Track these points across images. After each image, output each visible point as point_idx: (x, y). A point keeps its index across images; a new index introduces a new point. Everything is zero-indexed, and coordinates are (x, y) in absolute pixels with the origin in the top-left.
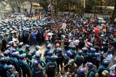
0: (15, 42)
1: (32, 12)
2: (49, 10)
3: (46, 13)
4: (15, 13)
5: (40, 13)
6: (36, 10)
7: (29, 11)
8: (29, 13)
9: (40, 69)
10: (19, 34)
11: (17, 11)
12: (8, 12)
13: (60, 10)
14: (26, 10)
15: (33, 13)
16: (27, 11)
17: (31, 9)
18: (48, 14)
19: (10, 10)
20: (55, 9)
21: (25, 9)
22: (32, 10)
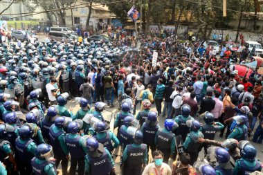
0: (53, 91)
1: (90, 24)
2: (130, 21)
3: (123, 28)
4: (54, 27)
5: (110, 28)
6: (101, 20)
7: (83, 22)
8: (84, 28)
9: (104, 154)
10: (62, 73)
11: (58, 23)
12: (38, 23)
13: (155, 22)
14: (77, 20)
15: (92, 26)
16: (79, 22)
17: (89, 17)
18: (126, 30)
19: (42, 20)
20: (143, 20)
21: (76, 18)
22: (91, 20)
